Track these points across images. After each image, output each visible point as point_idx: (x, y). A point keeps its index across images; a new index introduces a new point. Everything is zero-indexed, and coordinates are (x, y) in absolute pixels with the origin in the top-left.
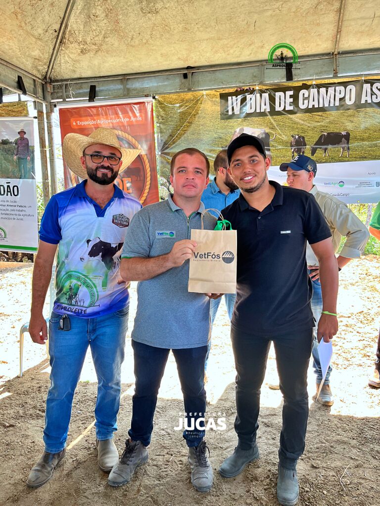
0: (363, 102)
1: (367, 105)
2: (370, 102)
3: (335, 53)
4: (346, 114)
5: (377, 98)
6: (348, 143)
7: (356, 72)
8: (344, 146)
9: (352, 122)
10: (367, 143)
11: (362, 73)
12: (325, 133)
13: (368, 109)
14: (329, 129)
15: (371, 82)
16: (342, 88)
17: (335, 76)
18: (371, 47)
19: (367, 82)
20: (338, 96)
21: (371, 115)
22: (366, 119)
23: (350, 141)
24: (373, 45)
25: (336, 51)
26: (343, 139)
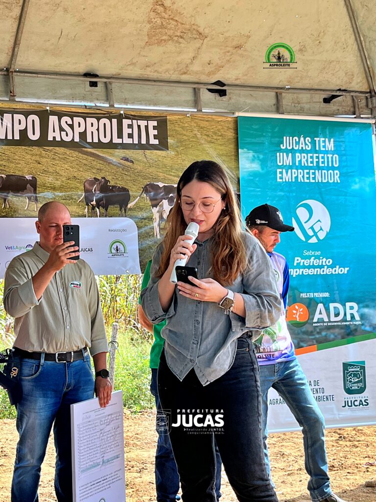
0: (50, 138)
1: (55, 143)
2: (60, 140)
3: (11, 70)
4: (30, 153)
5: (67, 135)
6: (35, 191)
7: (39, 98)
8: (30, 194)
9: (39, 163)
10: (60, 194)
11: (46, 102)
12: (3, 176)
13: (57, 148)
14: (7, 170)
15: (60, 115)
16: (22, 117)
17: (12, 100)
18: (57, 70)
19: (53, 113)
20: (17, 128)
21: (61, 156)
22: (56, 162)
23: (38, 189)
24: (59, 67)
25: (12, 66)
26: (28, 185)
